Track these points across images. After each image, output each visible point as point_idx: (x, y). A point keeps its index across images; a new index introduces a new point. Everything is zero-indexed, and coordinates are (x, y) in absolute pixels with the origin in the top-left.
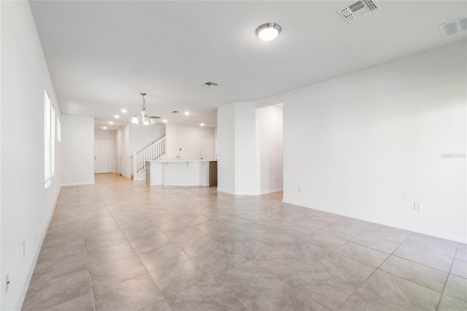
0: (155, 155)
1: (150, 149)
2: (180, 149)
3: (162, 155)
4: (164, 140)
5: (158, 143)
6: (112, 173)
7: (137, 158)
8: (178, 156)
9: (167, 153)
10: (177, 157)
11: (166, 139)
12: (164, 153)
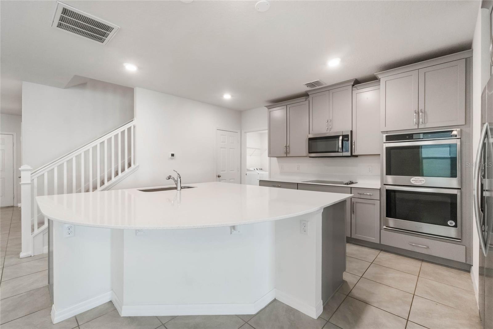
0: (102, 171)
1: (85, 152)
2: (173, 155)
3: (123, 170)
4: (129, 129)
5: (111, 138)
6: (13, 207)
7: (35, 181)
8: (175, 176)
9: (137, 164)
10: (169, 178)
11: (134, 127)
12: (130, 165)
